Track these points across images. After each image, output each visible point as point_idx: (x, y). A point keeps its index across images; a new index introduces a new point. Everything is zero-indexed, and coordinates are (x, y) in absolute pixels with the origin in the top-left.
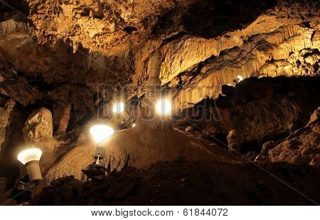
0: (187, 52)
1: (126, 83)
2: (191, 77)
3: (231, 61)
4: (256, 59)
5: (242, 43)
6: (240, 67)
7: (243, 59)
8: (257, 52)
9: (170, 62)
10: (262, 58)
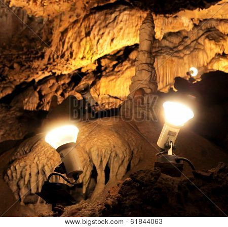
0: (121, 29)
1: (34, 58)
2: (115, 63)
3: (171, 49)
4: (204, 50)
5: (191, 26)
6: (182, 58)
7: (187, 47)
8: (207, 41)
9: (97, 38)
10: (211, 50)
